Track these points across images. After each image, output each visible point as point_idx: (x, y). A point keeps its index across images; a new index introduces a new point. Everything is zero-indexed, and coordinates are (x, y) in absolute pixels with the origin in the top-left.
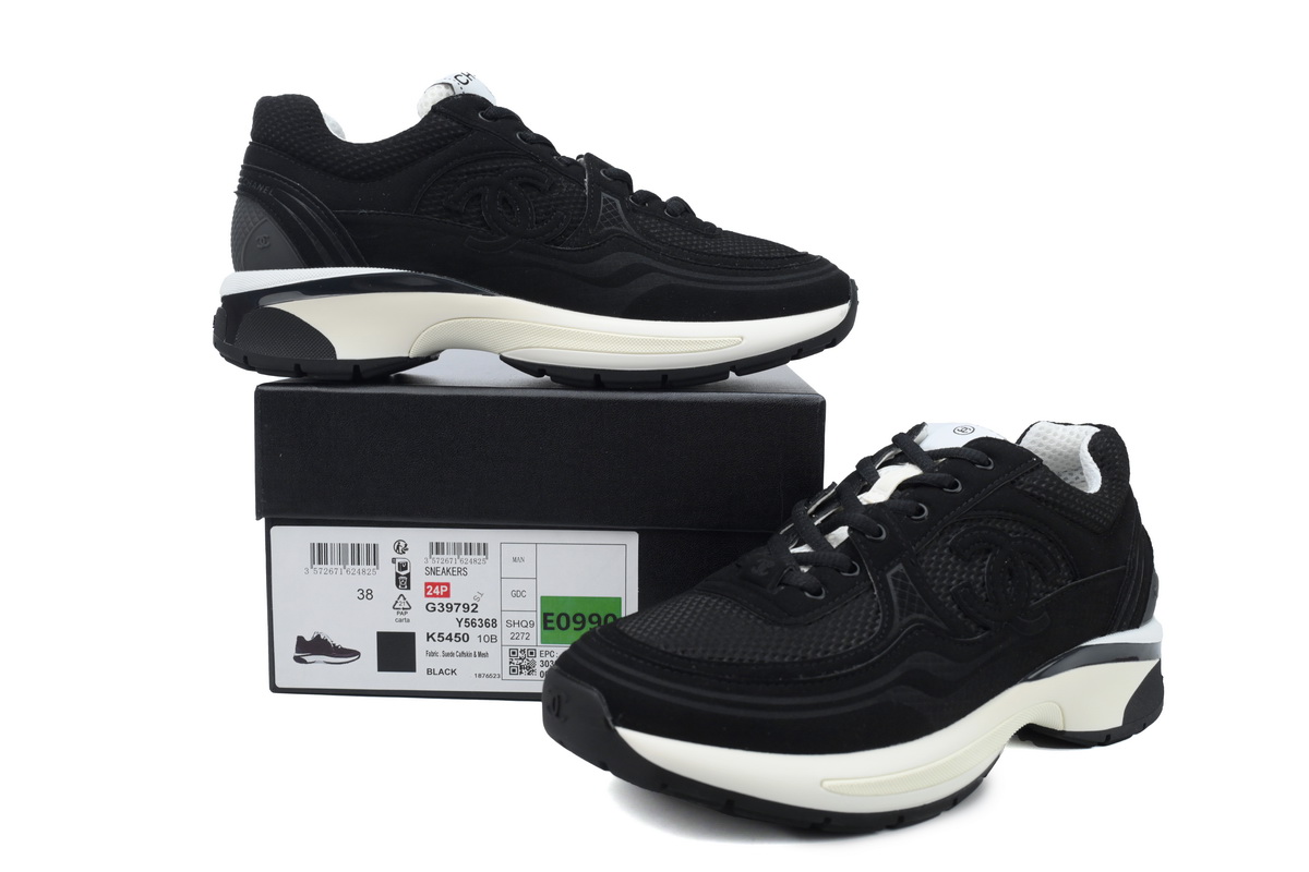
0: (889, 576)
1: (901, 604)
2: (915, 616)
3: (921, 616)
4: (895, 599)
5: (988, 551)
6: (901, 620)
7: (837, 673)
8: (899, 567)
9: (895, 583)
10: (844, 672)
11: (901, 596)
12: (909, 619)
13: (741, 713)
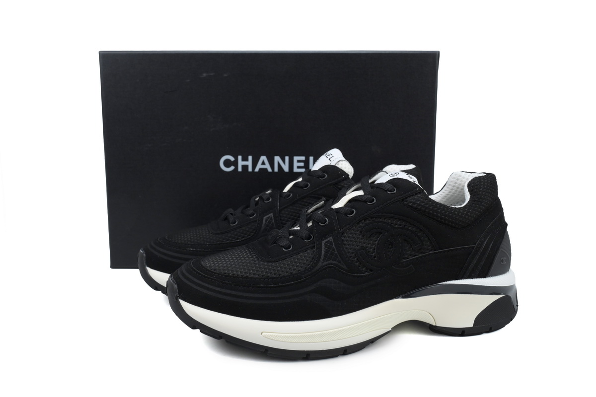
0: (323, 243)
1: (325, 256)
2: (331, 261)
3: (334, 262)
4: (323, 253)
5: (380, 233)
6: (323, 263)
7: (280, 284)
8: (330, 239)
9: (326, 245)
10: (284, 284)
11: (327, 252)
12: (327, 263)
13: (228, 298)
